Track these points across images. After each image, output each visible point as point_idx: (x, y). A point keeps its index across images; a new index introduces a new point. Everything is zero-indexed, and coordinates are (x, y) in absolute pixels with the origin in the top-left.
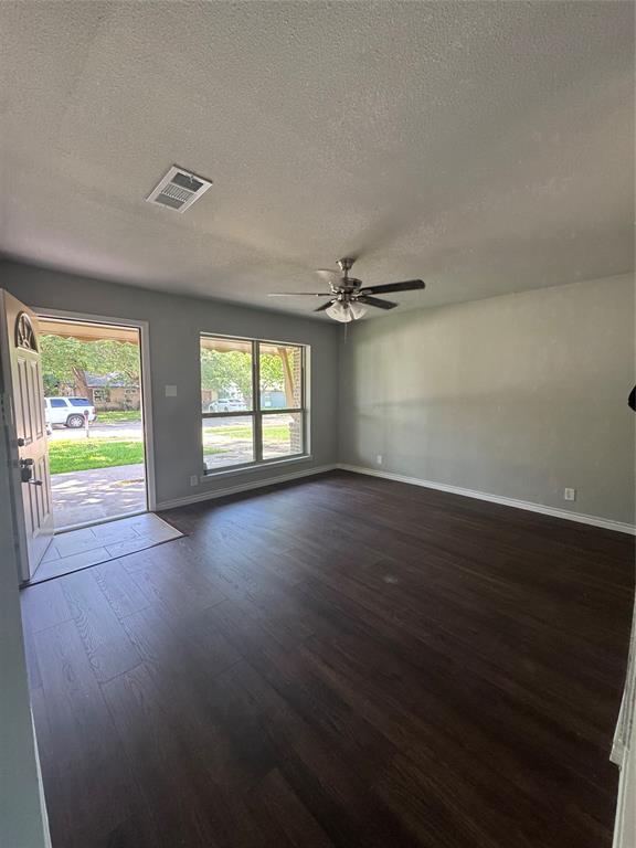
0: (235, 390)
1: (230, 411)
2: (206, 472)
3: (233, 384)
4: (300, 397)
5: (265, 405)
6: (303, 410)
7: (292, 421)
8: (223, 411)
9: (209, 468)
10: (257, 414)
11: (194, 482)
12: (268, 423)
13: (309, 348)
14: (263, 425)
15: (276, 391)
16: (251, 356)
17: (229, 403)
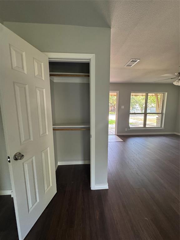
0: (138, 107)
1: (136, 113)
2: (129, 128)
3: (138, 105)
4: (161, 109)
5: (148, 111)
6: (162, 113)
7: (158, 116)
8: (134, 113)
9: (130, 127)
10: (145, 114)
11: (126, 130)
12: (148, 117)
13: (166, 93)
14: (147, 118)
15: (152, 107)
16: (145, 97)
17: (136, 110)
